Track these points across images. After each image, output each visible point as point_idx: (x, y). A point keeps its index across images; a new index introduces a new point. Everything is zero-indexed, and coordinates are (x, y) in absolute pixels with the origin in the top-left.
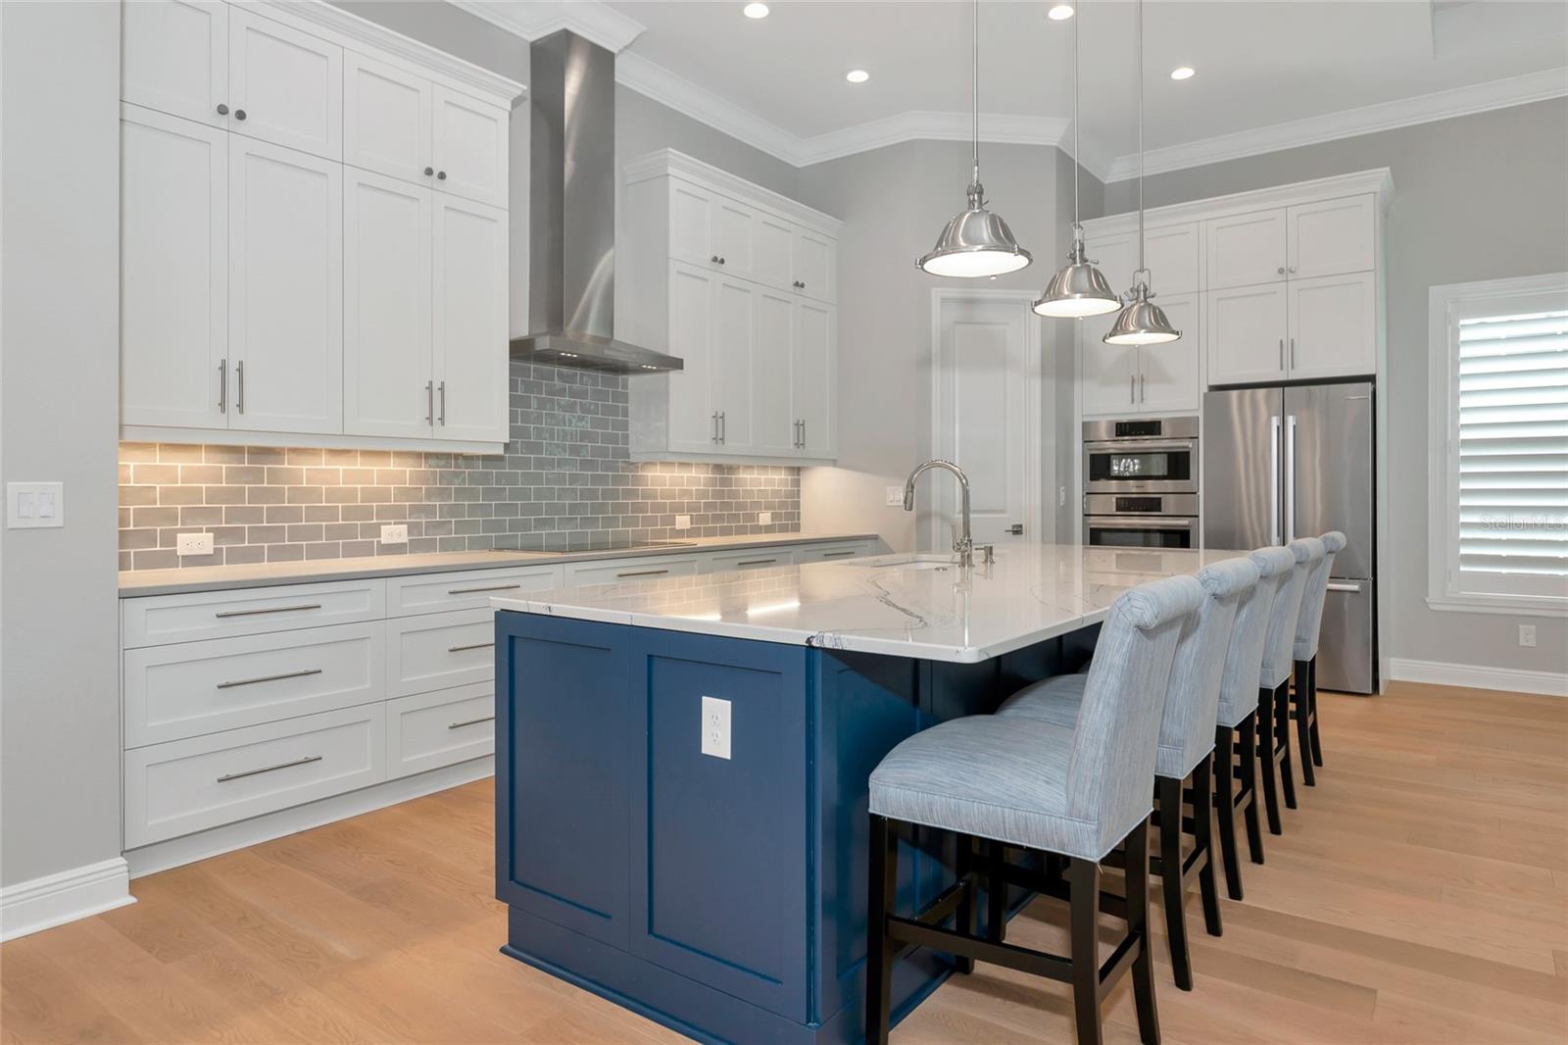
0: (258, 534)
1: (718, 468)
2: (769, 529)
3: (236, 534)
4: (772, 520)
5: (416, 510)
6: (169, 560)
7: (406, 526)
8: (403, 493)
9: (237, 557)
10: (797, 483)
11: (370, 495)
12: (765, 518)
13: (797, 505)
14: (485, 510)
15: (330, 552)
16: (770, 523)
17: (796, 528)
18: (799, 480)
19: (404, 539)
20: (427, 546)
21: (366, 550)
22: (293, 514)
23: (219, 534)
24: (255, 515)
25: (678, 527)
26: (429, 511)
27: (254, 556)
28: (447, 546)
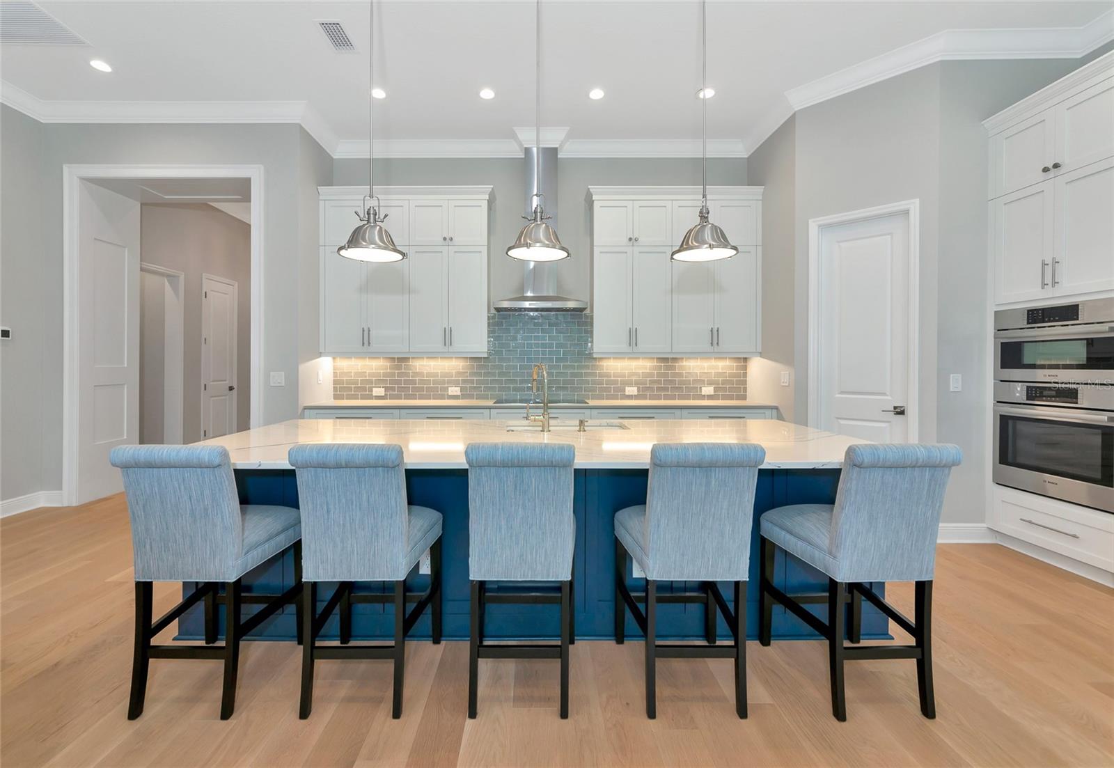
0: (401, 389)
1: (665, 360)
2: (710, 397)
3: (393, 389)
4: (715, 392)
5: (464, 381)
6: (370, 397)
7: (459, 388)
8: (459, 374)
9: (392, 397)
10: (745, 368)
11: (444, 375)
12: (707, 390)
13: (745, 382)
14: (500, 382)
15: (428, 397)
16: (712, 393)
17: (744, 398)
18: (746, 366)
19: (459, 393)
20: (470, 397)
21: (442, 397)
22: (414, 382)
23: (387, 389)
24: (399, 382)
25: (627, 393)
26: (472, 381)
27: (399, 397)
28: (479, 397)
